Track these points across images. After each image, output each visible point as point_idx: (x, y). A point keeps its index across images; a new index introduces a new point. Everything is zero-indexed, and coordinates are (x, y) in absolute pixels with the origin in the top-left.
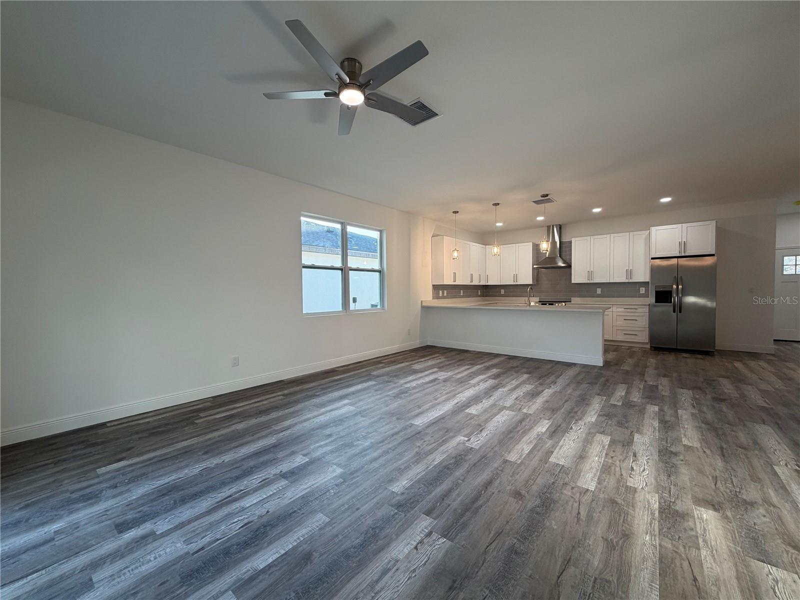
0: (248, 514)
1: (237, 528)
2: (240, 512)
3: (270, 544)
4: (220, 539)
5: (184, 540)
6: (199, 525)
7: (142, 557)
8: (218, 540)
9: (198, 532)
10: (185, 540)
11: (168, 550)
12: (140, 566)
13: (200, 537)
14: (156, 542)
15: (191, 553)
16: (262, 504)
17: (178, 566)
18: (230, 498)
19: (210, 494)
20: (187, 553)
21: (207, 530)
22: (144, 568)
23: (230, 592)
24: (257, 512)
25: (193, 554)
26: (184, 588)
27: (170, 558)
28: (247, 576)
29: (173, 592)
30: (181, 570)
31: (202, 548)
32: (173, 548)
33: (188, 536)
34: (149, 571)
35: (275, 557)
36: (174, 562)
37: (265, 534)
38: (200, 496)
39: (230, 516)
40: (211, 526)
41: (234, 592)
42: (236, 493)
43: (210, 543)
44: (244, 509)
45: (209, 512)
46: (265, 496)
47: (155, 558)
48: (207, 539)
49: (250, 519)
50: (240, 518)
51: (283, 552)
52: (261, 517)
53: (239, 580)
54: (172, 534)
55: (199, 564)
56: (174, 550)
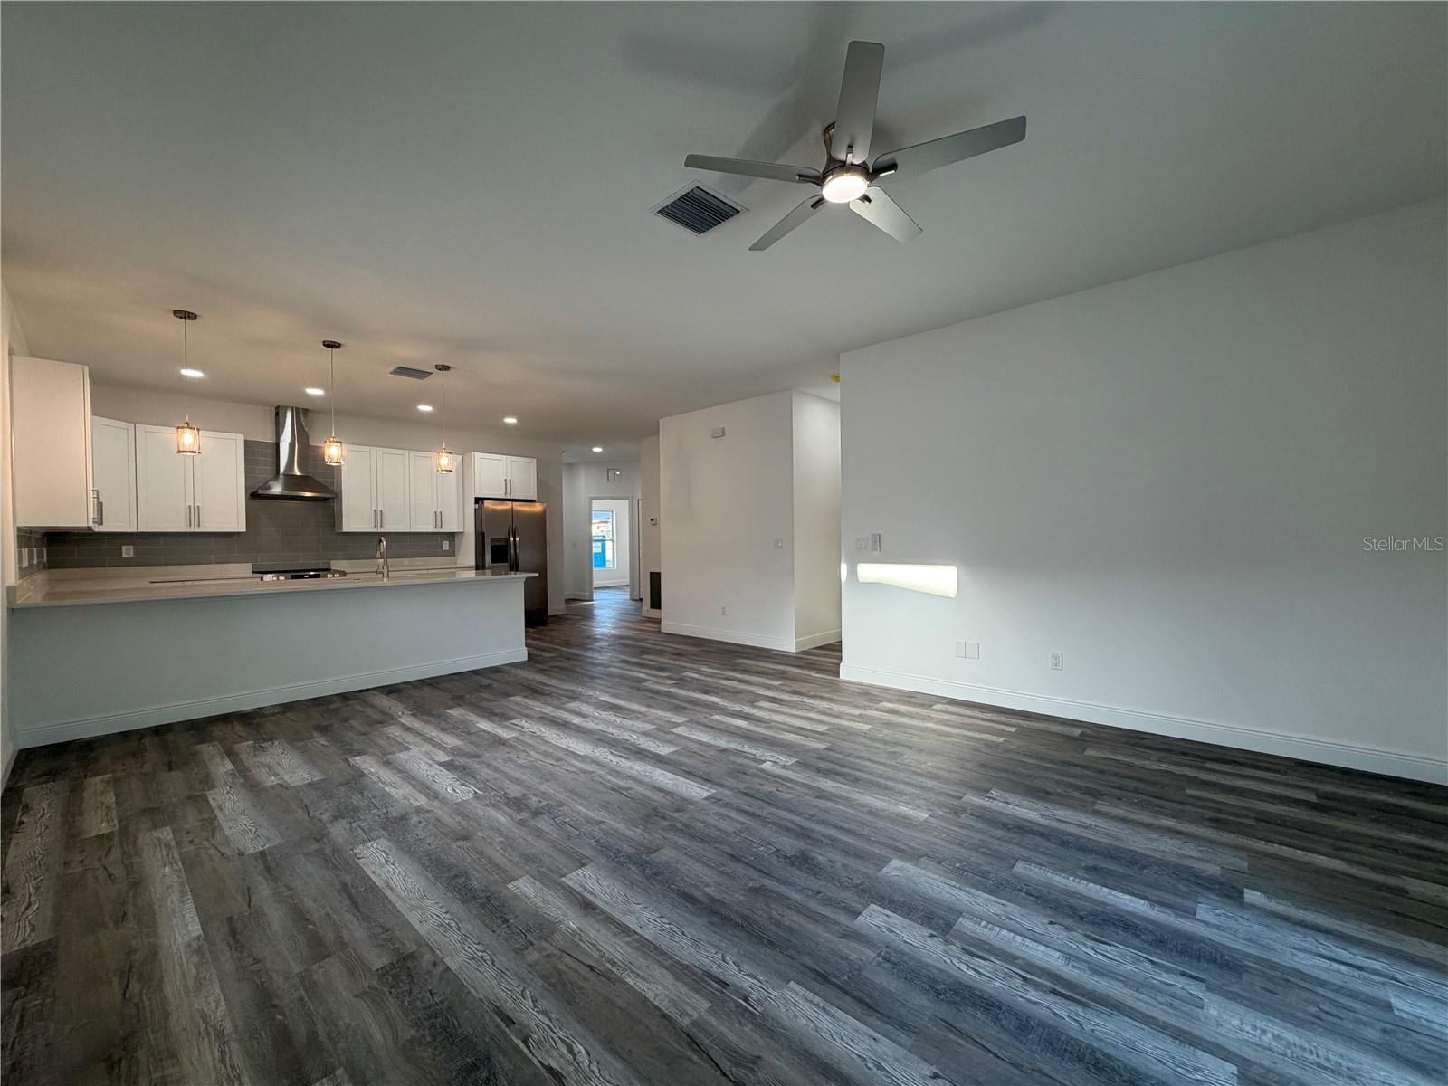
0: (1075, 947)
1: (1111, 948)
2: (1078, 959)
3: (1104, 904)
4: (1149, 960)
5: (1198, 1010)
6: (1155, 1006)
7: (1285, 1055)
8: (1152, 962)
9: (1169, 999)
10: (1198, 1007)
11: (1236, 1022)
12: (1295, 1044)
13: (1172, 989)
14: (1245, 1056)
15: (1204, 985)
16: (1041, 937)
17: (1235, 989)
18: (1059, 989)
19: (1072, 1034)
20: (1210, 989)
21: (1153, 987)
22: (1290, 1036)
23: (1197, 916)
24: (1062, 937)
25: (1202, 981)
26: (1246, 963)
27: (1242, 1010)
28: (1167, 910)
29: (1263, 972)
30: (1234, 981)
31: (1183, 974)
32: (1224, 1017)
33: (1187, 1008)
34: (1283, 1023)
35: (1120, 895)
36: (1236, 997)
37: (1094, 914)
38: (1093, 1051)
39: (1098, 970)
40: (1139, 986)
41: (1195, 915)
42: (1037, 986)
43: (1167, 970)
44: (1069, 957)
45: (1115, 1007)
46: (1019, 939)
47: (1264, 1032)
48: (1165, 977)
49: (1083, 939)
50: (1092, 953)
51: (1106, 890)
52: (1067, 928)
53: (1177, 915)
54: (1209, 1039)
55: (1206, 965)
56: (1224, 1012)
